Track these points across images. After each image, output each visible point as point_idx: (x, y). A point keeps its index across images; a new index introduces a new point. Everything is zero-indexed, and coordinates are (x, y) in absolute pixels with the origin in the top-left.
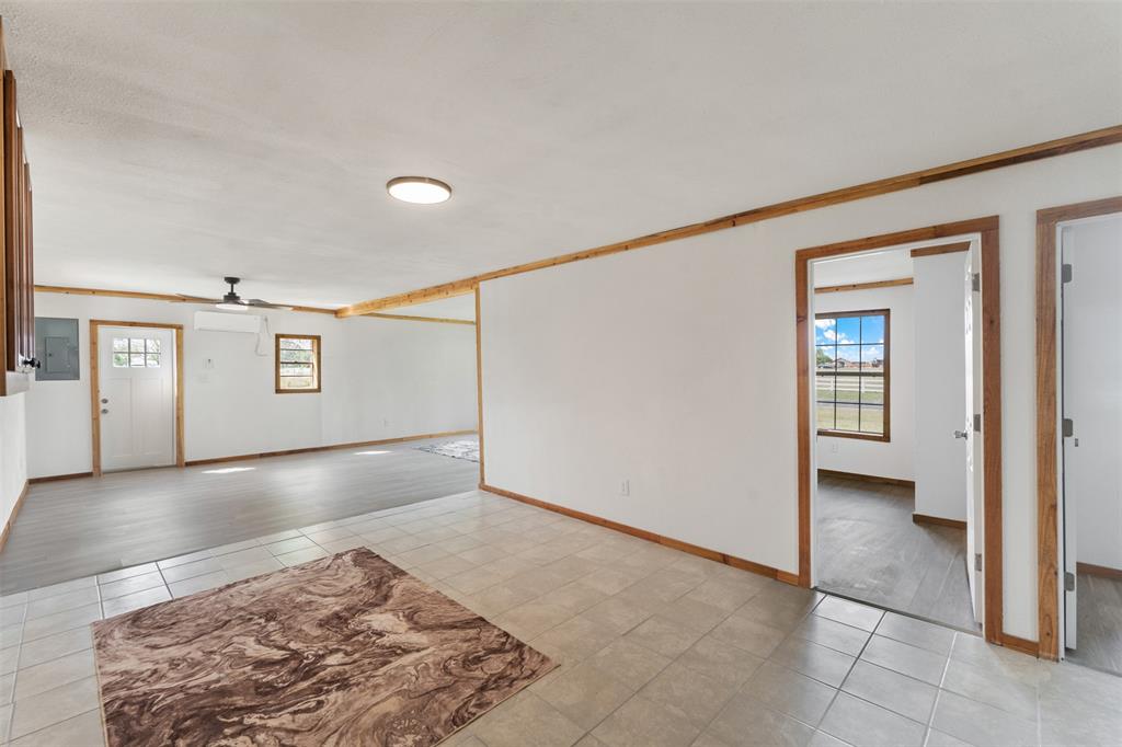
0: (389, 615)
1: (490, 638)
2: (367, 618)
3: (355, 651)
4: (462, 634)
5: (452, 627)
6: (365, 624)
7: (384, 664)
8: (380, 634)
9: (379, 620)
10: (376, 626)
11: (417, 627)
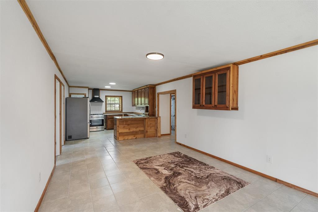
0: (164, 173)
1: (141, 166)
2: (169, 173)
3: (169, 166)
4: (147, 167)
5: (148, 168)
6: (169, 171)
7: (163, 164)
8: (165, 169)
9: (166, 172)
10: (167, 171)
11: (156, 170)
